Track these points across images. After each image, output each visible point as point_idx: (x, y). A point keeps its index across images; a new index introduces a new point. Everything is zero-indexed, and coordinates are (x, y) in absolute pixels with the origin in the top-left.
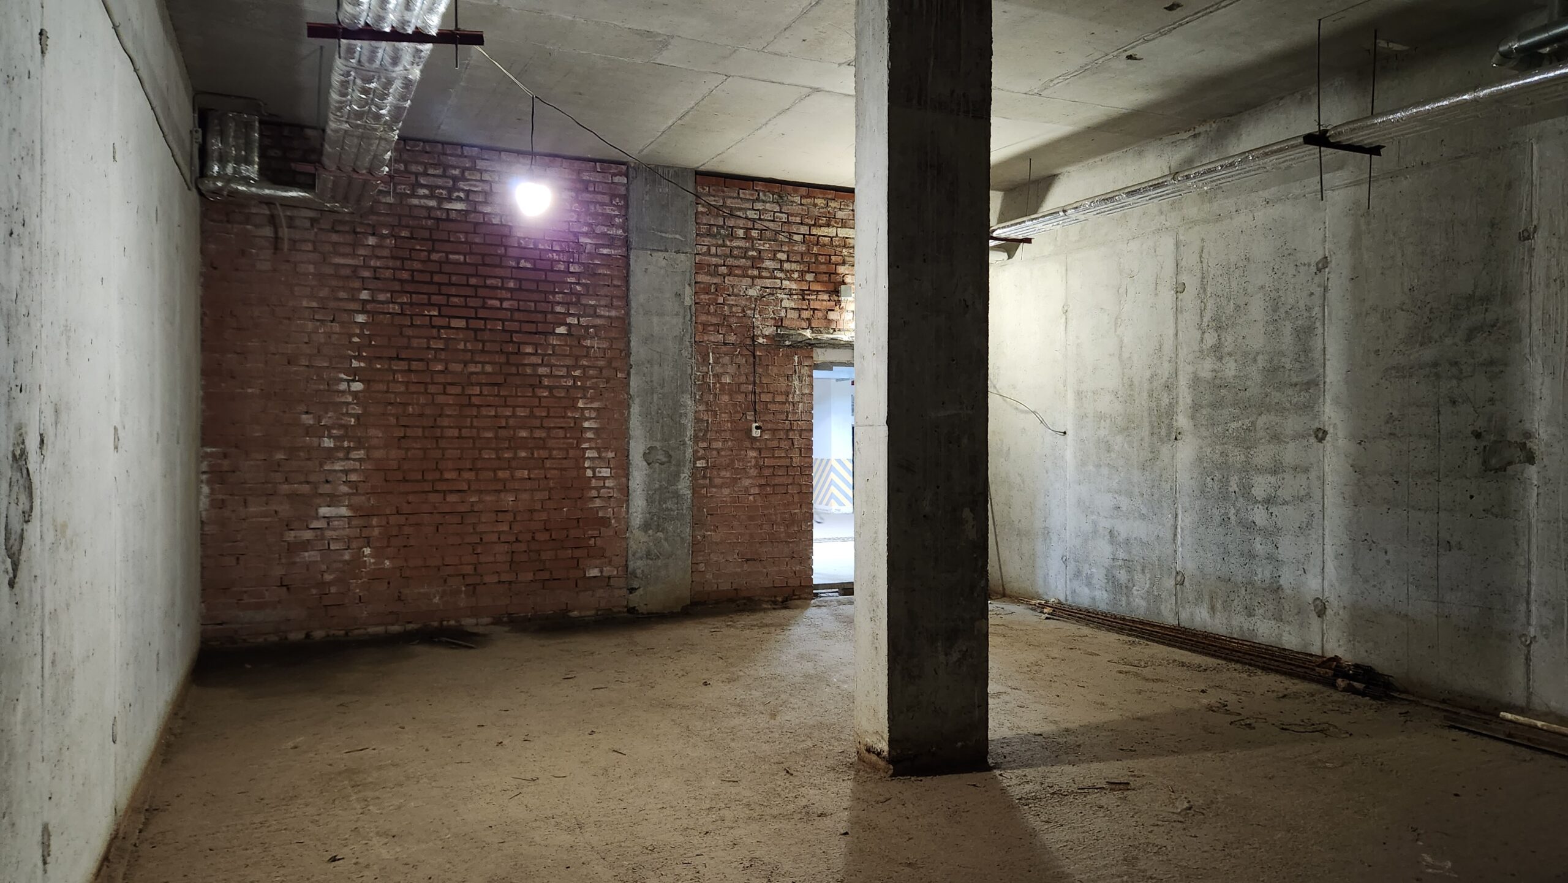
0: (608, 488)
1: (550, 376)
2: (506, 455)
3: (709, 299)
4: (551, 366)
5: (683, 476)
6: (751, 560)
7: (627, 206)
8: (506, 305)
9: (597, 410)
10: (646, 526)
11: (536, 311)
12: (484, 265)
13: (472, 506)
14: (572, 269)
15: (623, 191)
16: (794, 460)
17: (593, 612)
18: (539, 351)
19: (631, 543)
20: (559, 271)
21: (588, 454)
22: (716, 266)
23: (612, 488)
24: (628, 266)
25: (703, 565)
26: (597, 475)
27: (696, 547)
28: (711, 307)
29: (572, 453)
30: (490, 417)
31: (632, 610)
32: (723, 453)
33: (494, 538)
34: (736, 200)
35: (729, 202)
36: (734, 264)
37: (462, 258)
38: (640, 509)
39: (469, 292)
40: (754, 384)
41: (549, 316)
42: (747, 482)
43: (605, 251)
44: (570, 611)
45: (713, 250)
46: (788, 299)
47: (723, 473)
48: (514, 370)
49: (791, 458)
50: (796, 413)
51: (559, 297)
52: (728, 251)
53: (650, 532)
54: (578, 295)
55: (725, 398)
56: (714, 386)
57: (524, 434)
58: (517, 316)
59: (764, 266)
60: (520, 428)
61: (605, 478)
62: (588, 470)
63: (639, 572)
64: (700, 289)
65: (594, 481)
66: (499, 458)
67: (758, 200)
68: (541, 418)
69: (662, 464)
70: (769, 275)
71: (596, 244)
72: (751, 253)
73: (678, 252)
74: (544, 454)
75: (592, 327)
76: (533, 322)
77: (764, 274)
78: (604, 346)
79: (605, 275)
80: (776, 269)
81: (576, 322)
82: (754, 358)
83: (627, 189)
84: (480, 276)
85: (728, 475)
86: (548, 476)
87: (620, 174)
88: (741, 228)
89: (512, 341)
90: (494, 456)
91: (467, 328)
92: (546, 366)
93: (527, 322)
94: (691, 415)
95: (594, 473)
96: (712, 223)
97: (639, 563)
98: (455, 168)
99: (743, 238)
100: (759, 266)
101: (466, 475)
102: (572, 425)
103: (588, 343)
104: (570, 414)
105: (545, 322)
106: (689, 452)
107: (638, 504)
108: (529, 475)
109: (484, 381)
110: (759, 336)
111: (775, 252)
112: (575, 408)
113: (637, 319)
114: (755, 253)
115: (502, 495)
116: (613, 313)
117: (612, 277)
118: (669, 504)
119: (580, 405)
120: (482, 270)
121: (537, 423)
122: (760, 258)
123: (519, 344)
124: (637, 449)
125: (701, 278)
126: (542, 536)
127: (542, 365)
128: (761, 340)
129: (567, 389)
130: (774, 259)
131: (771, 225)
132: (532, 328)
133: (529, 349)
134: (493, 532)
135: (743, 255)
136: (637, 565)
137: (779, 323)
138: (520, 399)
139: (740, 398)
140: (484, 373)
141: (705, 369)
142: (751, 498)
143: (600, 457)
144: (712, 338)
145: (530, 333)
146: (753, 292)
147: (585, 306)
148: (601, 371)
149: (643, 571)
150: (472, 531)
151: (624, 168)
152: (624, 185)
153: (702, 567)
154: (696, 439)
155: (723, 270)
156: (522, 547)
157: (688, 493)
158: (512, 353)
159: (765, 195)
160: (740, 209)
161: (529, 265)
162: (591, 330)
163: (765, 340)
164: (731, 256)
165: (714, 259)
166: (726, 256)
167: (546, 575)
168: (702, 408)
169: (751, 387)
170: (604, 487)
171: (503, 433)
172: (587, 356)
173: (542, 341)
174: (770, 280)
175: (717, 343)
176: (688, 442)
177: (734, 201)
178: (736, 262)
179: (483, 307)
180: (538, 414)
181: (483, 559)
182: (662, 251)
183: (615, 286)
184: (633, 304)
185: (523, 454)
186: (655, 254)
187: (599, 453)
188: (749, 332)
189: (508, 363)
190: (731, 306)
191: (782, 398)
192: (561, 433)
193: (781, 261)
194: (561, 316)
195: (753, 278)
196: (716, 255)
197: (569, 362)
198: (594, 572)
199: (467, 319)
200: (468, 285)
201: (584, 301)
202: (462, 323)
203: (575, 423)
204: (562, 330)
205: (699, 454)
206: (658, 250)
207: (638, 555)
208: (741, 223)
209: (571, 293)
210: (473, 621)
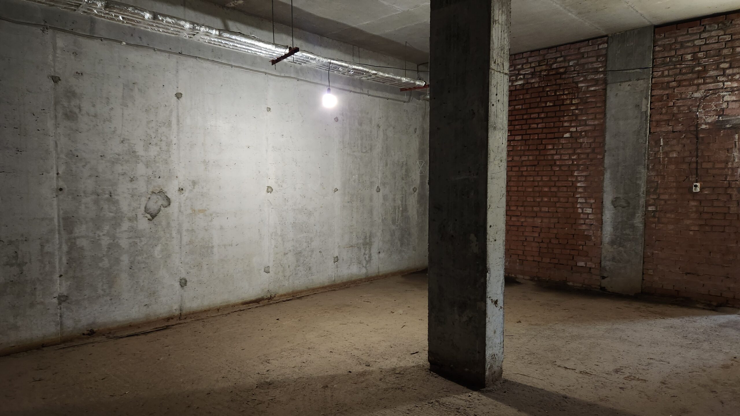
0: (590, 219)
1: (560, 159)
2: (538, 200)
3: (662, 105)
4: (561, 155)
5: (637, 215)
6: (689, 273)
7: (606, 61)
8: (540, 126)
9: (586, 176)
10: (612, 243)
11: (554, 127)
12: (530, 108)
13: (522, 223)
14: (574, 102)
15: (604, 52)
16: (732, 209)
17: (581, 285)
18: (555, 148)
19: (603, 251)
20: (567, 104)
21: (580, 200)
22: (668, 83)
23: (592, 219)
24: (605, 95)
25: (652, 271)
26: (584, 212)
27: (645, 259)
28: (663, 109)
29: (571, 200)
30: (530, 181)
31: (603, 289)
32: (669, 202)
33: (532, 239)
34: (686, 37)
35: (680, 39)
36: (682, 79)
37: (520, 107)
38: (609, 233)
39: (523, 122)
40: (697, 157)
41: (561, 129)
42: (688, 222)
43: (593, 89)
44: (568, 282)
45: (666, 73)
46: (730, 95)
47: (668, 215)
48: (542, 158)
49: (729, 207)
50: (735, 175)
51: (566, 118)
52: (678, 71)
53: (615, 246)
54: (577, 115)
55: (673, 167)
56: (664, 160)
57: (546, 189)
58: (545, 131)
59: (708, 75)
60: (544, 186)
61: (588, 214)
62: (579, 209)
63: (607, 268)
64: (654, 99)
65: (582, 215)
66: (534, 201)
67: (704, 31)
68: (555, 181)
69: (624, 207)
70: (712, 81)
71: (587, 86)
72: (697, 69)
73: (638, 80)
74: (556, 199)
75: (583, 132)
76: (552, 133)
77: (708, 81)
78: (590, 141)
79: (592, 102)
80: (719, 76)
81: (575, 130)
82: (697, 139)
83: (607, 51)
84: (529, 114)
85: (673, 216)
86: (558, 211)
87: (603, 43)
88: (689, 54)
89: (542, 144)
90: (532, 200)
91: (522, 140)
92: (558, 155)
93: (550, 133)
94: (644, 178)
95: (583, 210)
96: (666, 55)
97: (608, 263)
98: (519, 65)
99: (691, 60)
100: (704, 76)
101: (520, 209)
102: (571, 185)
103: (581, 140)
104: (570, 179)
105: (559, 132)
106: (642, 201)
107: (608, 229)
108: (548, 210)
109: (528, 164)
110: (702, 124)
111: (718, 65)
112: (572, 175)
113: (610, 123)
114: (700, 68)
115: (536, 219)
116: (596, 122)
117: (596, 102)
118: (628, 232)
119: (575, 174)
120: (530, 111)
121: (552, 184)
122: (705, 70)
123: (546, 145)
124: (608, 198)
125: (656, 92)
126: (554, 241)
127: (556, 154)
128: (704, 126)
129: (569, 166)
130: (718, 68)
131: (716, 46)
132: (551, 136)
133: (550, 147)
134: (532, 236)
135: (690, 71)
136: (607, 264)
137: (721, 113)
138: (545, 172)
139: (685, 166)
140: (528, 160)
141: (656, 149)
142: (691, 233)
143: (586, 202)
144: (663, 129)
145: (551, 138)
146: (697, 95)
147: (580, 120)
148: (588, 156)
149: (610, 268)
150: (522, 235)
151: (606, 38)
152: (605, 48)
153: (651, 272)
154: (648, 193)
155: (674, 84)
156: (545, 245)
157: (641, 226)
158: (542, 150)
159: (710, 26)
160: (688, 42)
161: (551, 104)
162: (583, 133)
163: (707, 126)
164: (681, 73)
165: (666, 79)
166: (676, 75)
167: (556, 261)
168: (653, 173)
169: (694, 159)
170: (588, 218)
171: (537, 189)
172: (581, 147)
173: (557, 142)
174: (713, 84)
175: (667, 132)
176: (642, 195)
177: (684, 37)
178: (684, 77)
179: (529, 129)
180: (553, 179)
181: (527, 249)
182: (627, 81)
183: (597, 107)
184: (608, 116)
185: (546, 199)
186: (623, 84)
187: (586, 200)
188: (695, 122)
189: (539, 155)
190: (679, 107)
191: (723, 165)
192: (565, 189)
193: (724, 70)
194: (568, 128)
195: (698, 85)
196: (668, 76)
197: (570, 151)
198: (582, 264)
199: (522, 135)
200: (523, 119)
201: (579, 118)
202: (519, 138)
203: (573, 184)
204: (567, 135)
205: (650, 203)
206: (625, 81)
207: (607, 259)
208: (689, 50)
209: (573, 115)
210: (521, 277)
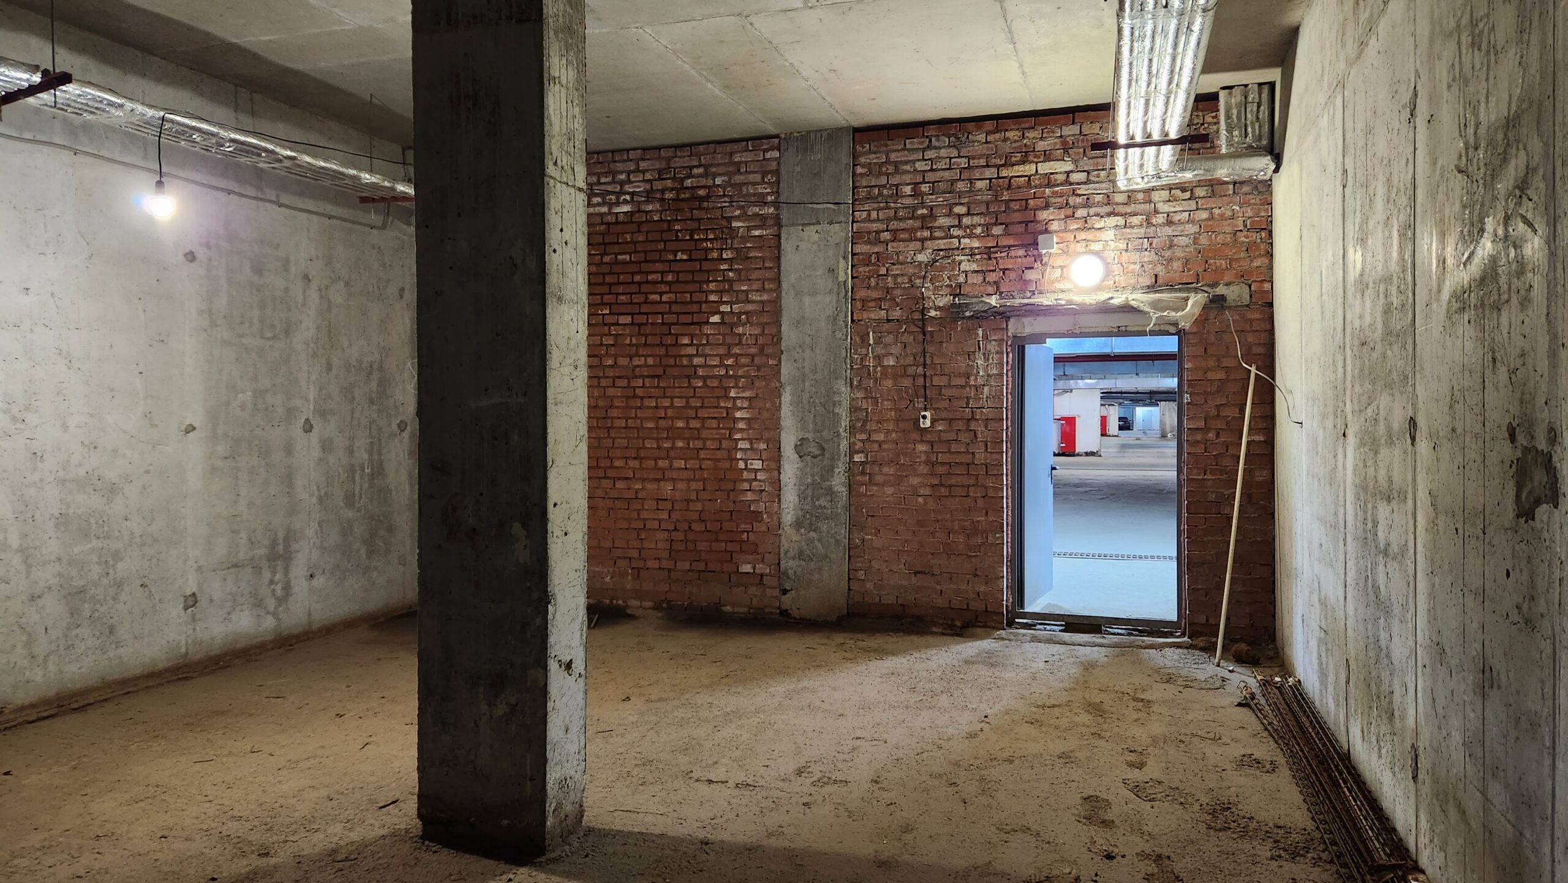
0: (760, 481)
1: (705, 366)
2: (665, 445)
3: (869, 271)
4: (705, 356)
5: (837, 471)
6: (919, 572)
7: (778, 182)
8: (665, 298)
9: (750, 399)
10: (798, 524)
11: (691, 302)
12: (647, 261)
13: (636, 493)
14: (724, 256)
15: (774, 165)
16: (977, 456)
17: (746, 610)
18: (695, 342)
19: (784, 541)
20: (713, 259)
21: (741, 445)
22: (878, 232)
23: (763, 481)
24: (779, 246)
25: (863, 572)
26: (749, 466)
27: (853, 551)
28: (872, 279)
29: (725, 444)
30: (650, 407)
31: (784, 613)
32: (885, 446)
33: (655, 525)
34: (902, 153)
35: (893, 157)
36: (899, 228)
37: (627, 257)
38: (791, 505)
39: (634, 288)
40: (925, 365)
41: (704, 306)
42: (915, 481)
43: (757, 233)
44: (724, 605)
45: (874, 215)
46: (969, 261)
47: (886, 470)
48: (672, 361)
49: (973, 453)
50: (980, 398)
51: (712, 286)
52: (892, 213)
53: (803, 530)
54: (731, 282)
55: (889, 383)
56: (874, 370)
57: (680, 424)
58: (675, 308)
59: (936, 224)
60: (678, 418)
61: (756, 471)
62: (740, 462)
63: (791, 572)
64: (858, 261)
65: (745, 473)
66: (659, 448)
67: (929, 147)
68: (696, 409)
69: (815, 457)
70: (943, 234)
71: (748, 227)
72: (920, 212)
73: (831, 223)
74: (698, 444)
75: (744, 313)
76: (689, 313)
77: (937, 234)
78: (756, 332)
79: (757, 258)
80: (952, 227)
81: (729, 310)
82: (924, 335)
83: (779, 164)
84: (644, 272)
85: (892, 471)
86: (703, 467)
87: (772, 149)
88: (908, 184)
89: (670, 333)
90: (655, 446)
91: (632, 324)
92: (701, 356)
93: (685, 313)
94: (846, 404)
95: (746, 465)
96: (873, 183)
97: (791, 563)
98: (621, 173)
99: (911, 196)
100: (931, 225)
101: (631, 463)
102: (725, 415)
103: (740, 330)
104: (722, 404)
105: (700, 312)
106: (844, 445)
107: (790, 498)
108: (685, 465)
109: (646, 374)
110: (931, 308)
111: (951, 207)
112: (727, 397)
113: (788, 301)
114: (925, 211)
115: (662, 483)
116: (765, 297)
117: (763, 259)
118: (823, 502)
119: (732, 394)
120: (645, 267)
121: (692, 413)
122: (932, 216)
123: (677, 336)
124: (788, 440)
125: (861, 248)
126: (697, 527)
127: (697, 355)
128: (933, 313)
129: (720, 378)
130: (950, 214)
131: (947, 175)
132: (688, 319)
133: (686, 341)
134: (654, 519)
135: (910, 215)
136: (790, 565)
137: (957, 291)
138: (677, 390)
139: (907, 382)
140: (646, 365)
141: (864, 351)
142: (920, 500)
143: (751, 449)
144: (873, 316)
145: (687, 324)
146: (922, 258)
147: (737, 292)
148: (753, 360)
149: (795, 572)
150: (636, 516)
151: (776, 141)
152: (776, 159)
153: (861, 574)
154: (852, 430)
155: (886, 236)
156: (680, 536)
157: (843, 490)
158: (671, 345)
159: (938, 140)
160: (906, 163)
161: (685, 257)
162: (743, 317)
163: (938, 313)
164: (896, 218)
165: (874, 225)
166: (889, 219)
167: (701, 566)
168: (860, 395)
169: (920, 370)
170: (756, 479)
171: (663, 423)
172: (740, 343)
173: (697, 332)
174: (944, 241)
175: (879, 321)
176: (843, 434)
177: (899, 154)
178: (902, 225)
179: (645, 302)
180: (693, 405)
181: (646, 545)
182: (814, 224)
183: (766, 268)
184: (784, 285)
185: (680, 444)
186: (807, 228)
187: (751, 444)
188: (918, 303)
189: (667, 355)
190: (895, 276)
191: (960, 381)
192: (714, 424)
193: (960, 216)
194: (715, 305)
195: (923, 240)
196: (878, 220)
197: (722, 351)
198: (747, 568)
199: (632, 314)
200: (633, 283)
201: (736, 287)
202: (627, 319)
203: (727, 413)
204: (715, 319)
205: (857, 447)
206: (810, 224)
207: (790, 554)
208: (907, 178)
209: (724, 281)
210: (637, 603)
